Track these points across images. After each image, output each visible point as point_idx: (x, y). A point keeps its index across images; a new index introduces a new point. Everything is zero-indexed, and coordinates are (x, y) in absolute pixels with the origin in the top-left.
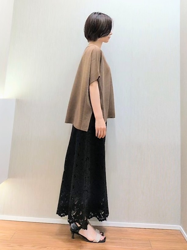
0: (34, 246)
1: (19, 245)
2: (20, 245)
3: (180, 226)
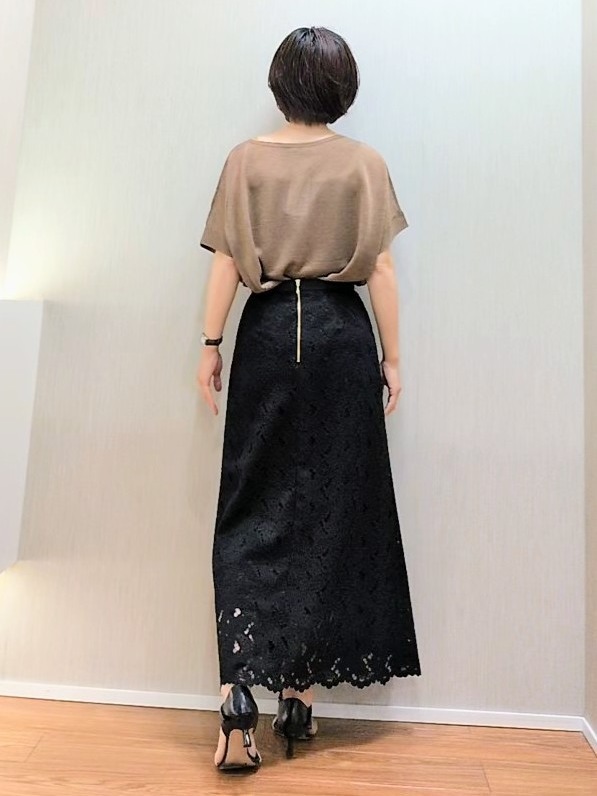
0: (103, 782)
1: (53, 779)
2: (59, 779)
3: (583, 719)
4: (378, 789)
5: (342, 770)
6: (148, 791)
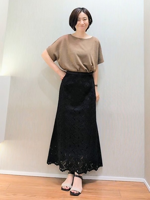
3: (144, 179)
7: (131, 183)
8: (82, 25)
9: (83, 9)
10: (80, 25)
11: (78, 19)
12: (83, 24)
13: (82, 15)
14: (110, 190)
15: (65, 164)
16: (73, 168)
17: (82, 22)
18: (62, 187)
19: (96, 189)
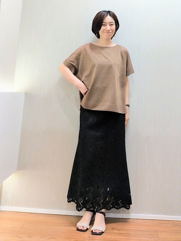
0: (42, 237)
1: (28, 236)
4: (125, 239)
5: (115, 233)
6: (56, 240)
7: (170, 222)
8: (108, 31)
9: (109, 12)
10: (106, 30)
11: (104, 24)
12: (110, 30)
13: (109, 19)
14: (146, 231)
15: (82, 202)
16: (90, 204)
17: (108, 27)
18: (78, 227)
19: (128, 230)
